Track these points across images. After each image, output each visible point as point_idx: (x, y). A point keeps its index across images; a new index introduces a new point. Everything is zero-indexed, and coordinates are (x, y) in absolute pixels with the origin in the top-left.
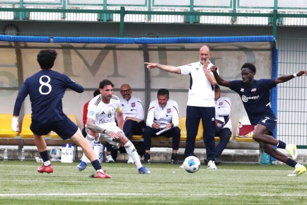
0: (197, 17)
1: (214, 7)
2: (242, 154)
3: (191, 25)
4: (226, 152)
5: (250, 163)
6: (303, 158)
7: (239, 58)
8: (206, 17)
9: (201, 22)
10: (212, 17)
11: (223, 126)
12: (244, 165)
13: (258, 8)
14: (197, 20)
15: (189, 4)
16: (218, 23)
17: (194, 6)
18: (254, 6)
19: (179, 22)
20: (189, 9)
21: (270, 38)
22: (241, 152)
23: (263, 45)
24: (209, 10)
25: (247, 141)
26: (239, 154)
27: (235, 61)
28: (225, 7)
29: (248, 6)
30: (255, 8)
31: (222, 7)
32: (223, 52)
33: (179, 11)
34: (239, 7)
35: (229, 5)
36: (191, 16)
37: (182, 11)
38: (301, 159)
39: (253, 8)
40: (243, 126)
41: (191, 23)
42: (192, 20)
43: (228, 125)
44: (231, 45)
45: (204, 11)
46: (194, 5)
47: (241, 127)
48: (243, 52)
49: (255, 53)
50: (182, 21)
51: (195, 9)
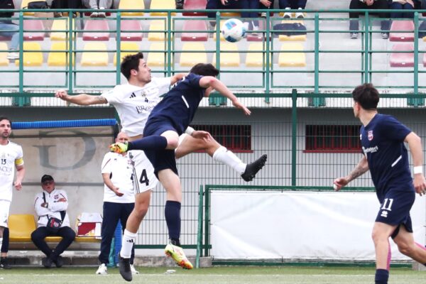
0: (28, 98)
1: (47, 87)
2: (81, 256)
3: (21, 108)
4: (66, 254)
5: (91, 266)
6: (152, 259)
7: (76, 145)
8: (38, 98)
9: (32, 105)
10: (45, 98)
11: (60, 225)
12: (84, 268)
13: (98, 87)
14: (28, 102)
15: (18, 84)
16: (52, 105)
17: (25, 87)
18: (93, 85)
19: (7, 104)
20: (18, 90)
21: (111, 122)
22: (82, 254)
23: (104, 130)
24: (41, 91)
25: (87, 241)
26: (78, 255)
27: (72, 148)
28: (60, 87)
29: (86, 85)
30: (94, 87)
31: (56, 87)
32: (57, 139)
33: (7, 92)
34: (75, 86)
35: (64, 84)
36: (20, 98)
37: (10, 92)
38: (150, 261)
39: (91, 87)
40: (83, 223)
41: (21, 105)
42: (21, 103)
43: (66, 223)
44: (67, 130)
45: (35, 92)
46: (24, 84)
47: (80, 224)
48: (81, 138)
49: (95, 139)
50: (10, 104)
51: (25, 90)
